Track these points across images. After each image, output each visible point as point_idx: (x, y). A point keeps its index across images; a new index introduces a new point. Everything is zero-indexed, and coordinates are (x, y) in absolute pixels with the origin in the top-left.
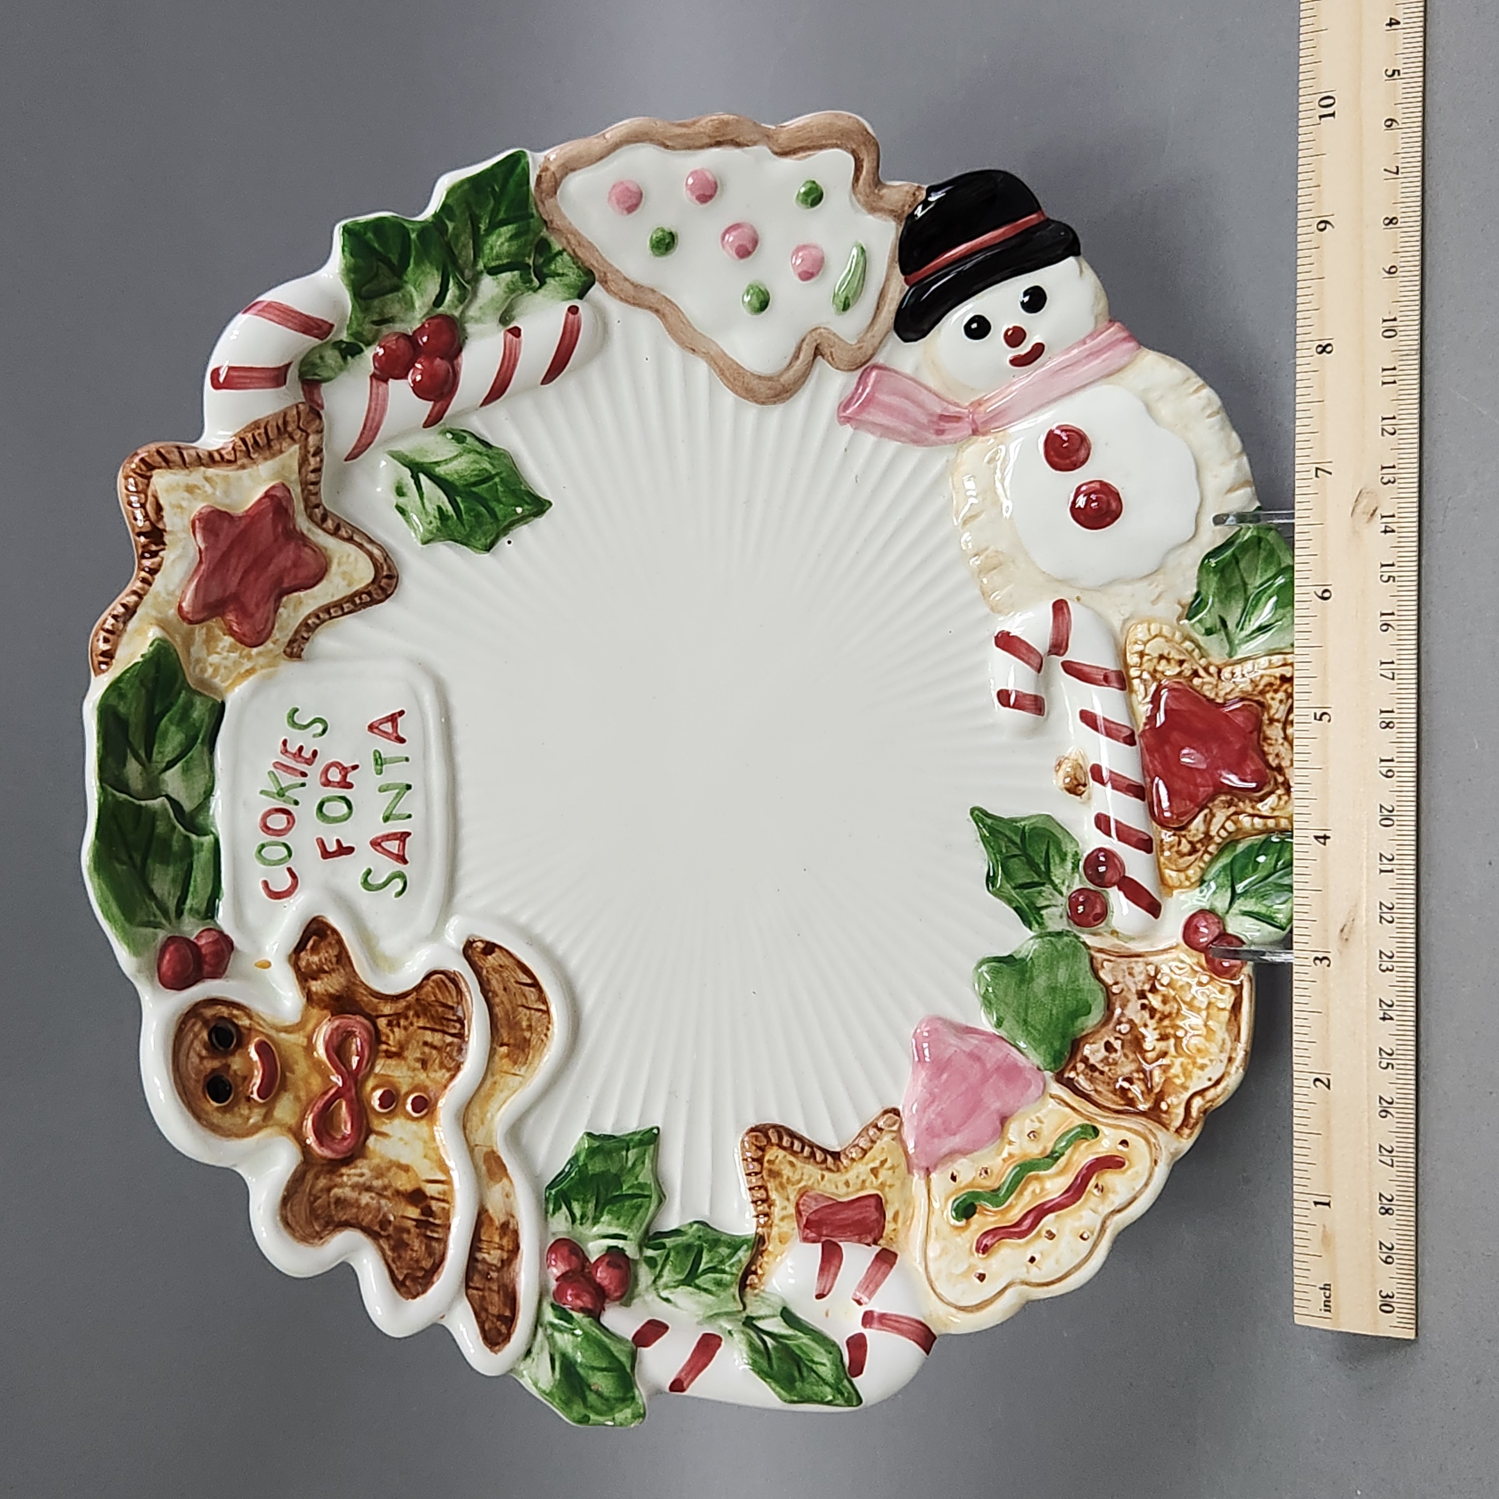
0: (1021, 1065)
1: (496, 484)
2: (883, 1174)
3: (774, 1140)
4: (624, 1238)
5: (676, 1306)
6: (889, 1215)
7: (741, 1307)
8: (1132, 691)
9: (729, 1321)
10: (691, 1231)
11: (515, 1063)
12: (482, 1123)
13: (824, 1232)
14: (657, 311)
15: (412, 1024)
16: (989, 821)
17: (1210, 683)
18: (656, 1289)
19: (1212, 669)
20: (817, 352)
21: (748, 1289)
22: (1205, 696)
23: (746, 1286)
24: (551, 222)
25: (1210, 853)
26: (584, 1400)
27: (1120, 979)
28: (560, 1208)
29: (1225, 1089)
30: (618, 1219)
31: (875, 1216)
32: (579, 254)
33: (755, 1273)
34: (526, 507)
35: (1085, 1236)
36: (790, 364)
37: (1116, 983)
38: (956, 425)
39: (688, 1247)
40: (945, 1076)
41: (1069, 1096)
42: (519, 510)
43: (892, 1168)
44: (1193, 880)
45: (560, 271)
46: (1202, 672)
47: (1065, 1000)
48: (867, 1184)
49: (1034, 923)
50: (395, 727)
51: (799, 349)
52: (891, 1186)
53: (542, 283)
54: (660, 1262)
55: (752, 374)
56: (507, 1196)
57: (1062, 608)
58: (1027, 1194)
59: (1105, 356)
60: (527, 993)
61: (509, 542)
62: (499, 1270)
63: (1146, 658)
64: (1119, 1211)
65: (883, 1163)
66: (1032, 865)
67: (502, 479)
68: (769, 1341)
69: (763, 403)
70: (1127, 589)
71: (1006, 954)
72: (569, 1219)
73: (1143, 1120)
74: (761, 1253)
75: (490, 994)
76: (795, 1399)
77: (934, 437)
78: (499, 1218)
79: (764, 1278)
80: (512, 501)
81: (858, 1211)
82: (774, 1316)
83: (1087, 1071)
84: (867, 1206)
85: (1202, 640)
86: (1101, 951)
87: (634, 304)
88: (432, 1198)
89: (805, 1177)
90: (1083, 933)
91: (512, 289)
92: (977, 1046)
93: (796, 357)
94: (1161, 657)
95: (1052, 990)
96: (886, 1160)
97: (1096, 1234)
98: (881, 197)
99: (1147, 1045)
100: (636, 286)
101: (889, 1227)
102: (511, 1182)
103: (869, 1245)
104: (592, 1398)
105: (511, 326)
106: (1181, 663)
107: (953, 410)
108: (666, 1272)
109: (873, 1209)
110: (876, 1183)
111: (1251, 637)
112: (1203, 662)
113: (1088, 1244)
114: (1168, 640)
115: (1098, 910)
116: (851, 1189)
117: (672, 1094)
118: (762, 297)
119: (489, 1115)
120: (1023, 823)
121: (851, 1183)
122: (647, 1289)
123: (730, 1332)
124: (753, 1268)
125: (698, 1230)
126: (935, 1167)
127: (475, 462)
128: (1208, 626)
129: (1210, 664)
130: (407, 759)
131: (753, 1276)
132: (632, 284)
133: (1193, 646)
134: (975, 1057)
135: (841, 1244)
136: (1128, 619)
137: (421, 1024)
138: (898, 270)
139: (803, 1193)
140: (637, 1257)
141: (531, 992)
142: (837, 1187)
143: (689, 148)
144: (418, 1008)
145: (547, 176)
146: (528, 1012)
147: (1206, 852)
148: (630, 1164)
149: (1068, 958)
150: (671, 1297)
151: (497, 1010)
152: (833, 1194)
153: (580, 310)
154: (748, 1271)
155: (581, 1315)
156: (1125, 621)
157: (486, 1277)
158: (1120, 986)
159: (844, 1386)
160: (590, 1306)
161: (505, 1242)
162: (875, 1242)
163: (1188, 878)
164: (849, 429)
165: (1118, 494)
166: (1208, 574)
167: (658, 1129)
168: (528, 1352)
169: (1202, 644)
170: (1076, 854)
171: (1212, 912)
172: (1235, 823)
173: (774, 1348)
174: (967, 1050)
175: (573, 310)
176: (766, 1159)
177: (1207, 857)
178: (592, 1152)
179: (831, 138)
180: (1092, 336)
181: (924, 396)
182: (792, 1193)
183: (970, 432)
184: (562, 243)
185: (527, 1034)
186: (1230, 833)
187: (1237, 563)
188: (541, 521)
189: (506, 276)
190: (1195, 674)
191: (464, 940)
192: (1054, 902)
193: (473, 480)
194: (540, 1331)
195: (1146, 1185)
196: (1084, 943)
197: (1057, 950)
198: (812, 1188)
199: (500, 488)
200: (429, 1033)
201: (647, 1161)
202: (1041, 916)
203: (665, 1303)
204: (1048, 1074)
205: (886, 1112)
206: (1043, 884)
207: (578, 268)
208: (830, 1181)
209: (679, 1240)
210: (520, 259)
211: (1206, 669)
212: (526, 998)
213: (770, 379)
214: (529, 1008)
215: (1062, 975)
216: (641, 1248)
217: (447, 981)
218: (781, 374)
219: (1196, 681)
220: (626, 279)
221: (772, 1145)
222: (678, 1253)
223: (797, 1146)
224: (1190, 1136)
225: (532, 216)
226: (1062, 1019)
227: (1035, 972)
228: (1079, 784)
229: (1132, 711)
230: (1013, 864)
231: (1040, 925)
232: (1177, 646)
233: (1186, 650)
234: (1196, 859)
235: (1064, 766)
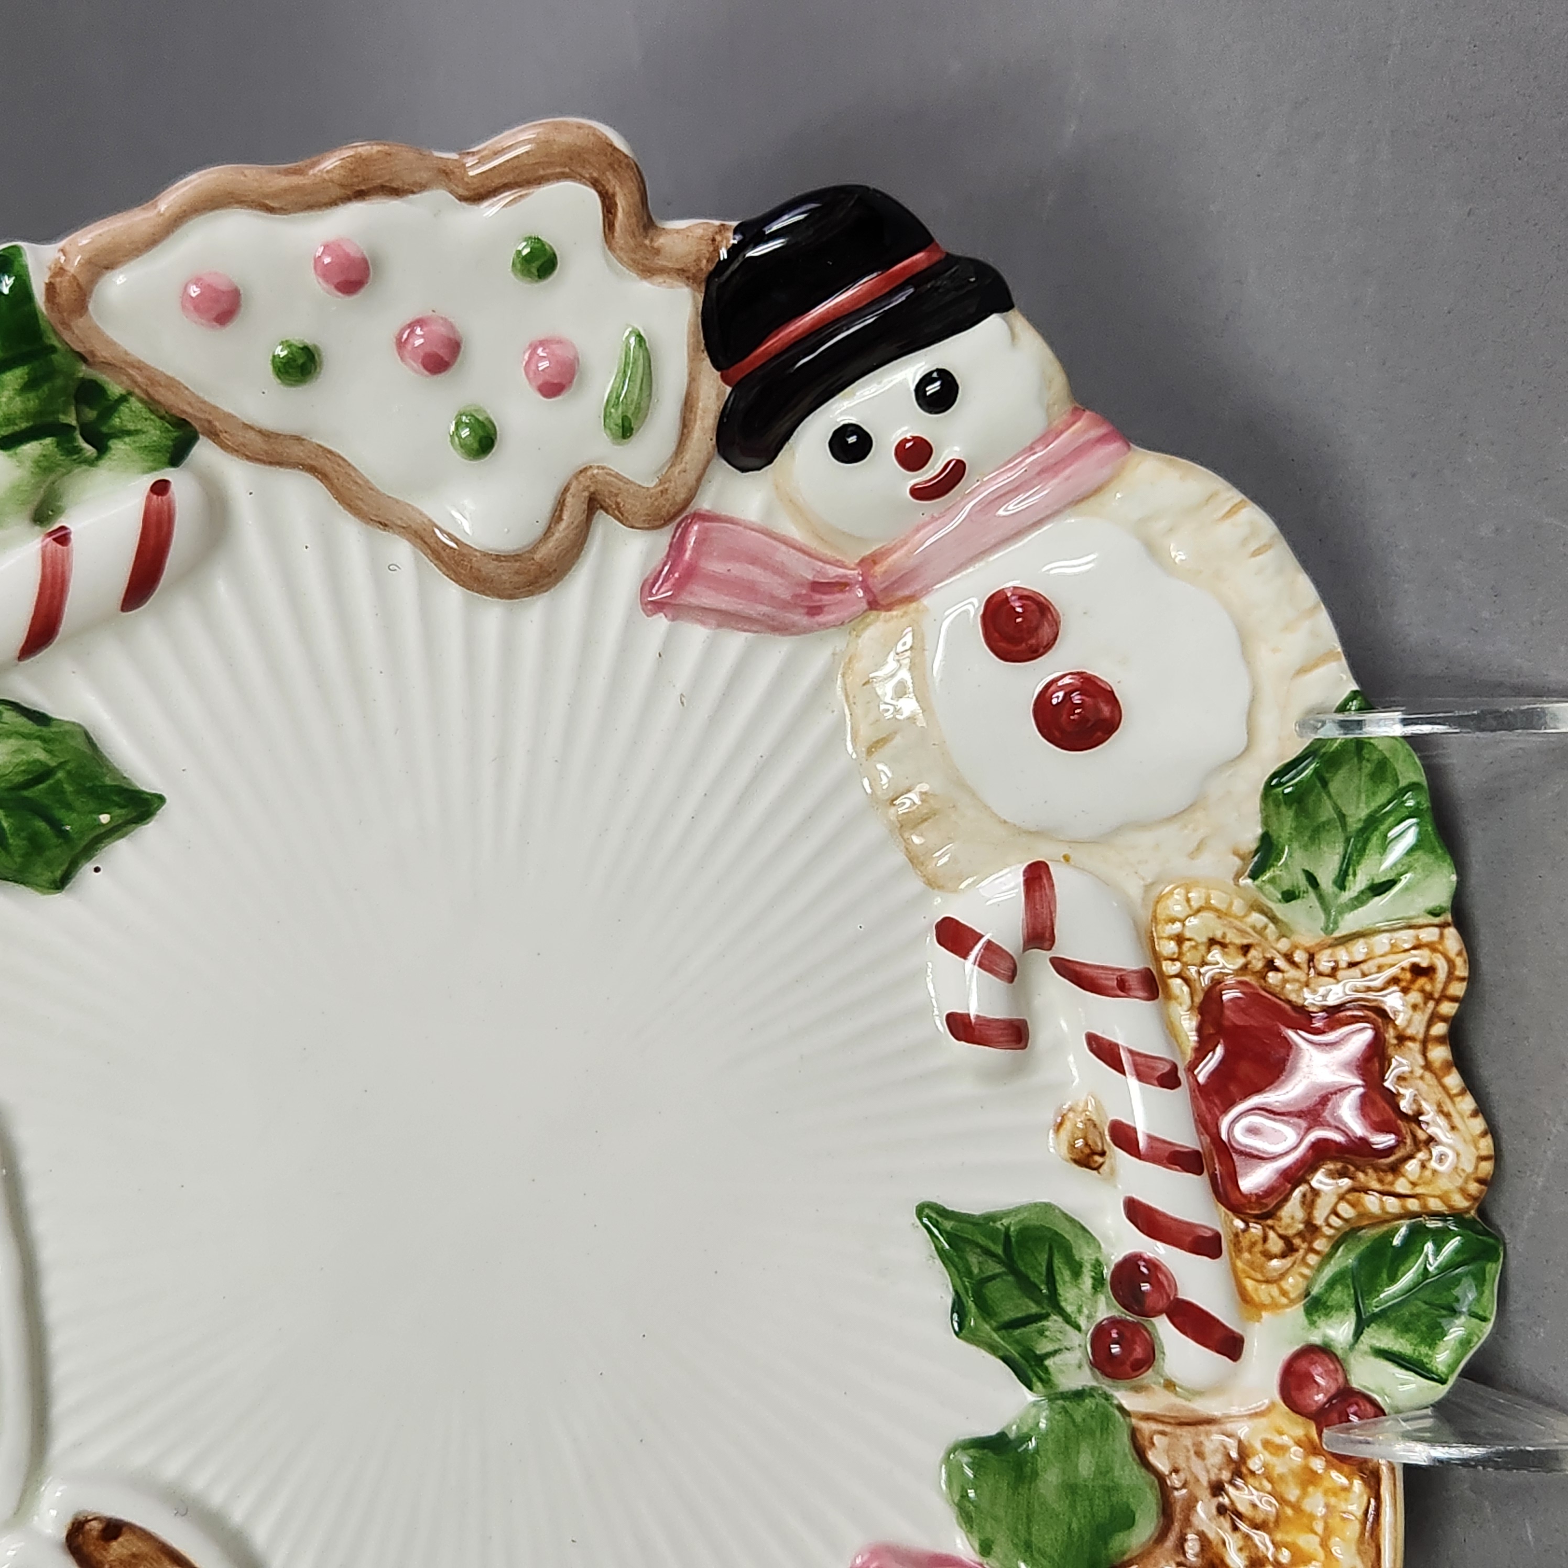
1: (59, 782)
8: (1168, 998)
14: (312, 469)
16: (948, 1225)
17: (1296, 980)
19: (1299, 956)
20: (594, 504)
22: (1289, 1002)
24: (92, 353)
25: (1317, 1252)
27: (1182, 1464)
32: (157, 397)
34: (118, 811)
36: (548, 532)
37: (1176, 1471)
38: (839, 596)
42: (105, 818)
44: (1293, 1296)
45: (131, 427)
46: (1280, 962)
47: (1091, 1506)
49: (1034, 1379)
51: (560, 505)
53: (102, 449)
55: (485, 554)
57: (1040, 877)
59: (1068, 472)
61: (97, 870)
63: (1187, 944)
66: (1027, 1287)
67: (69, 773)
69: (511, 597)
70: (1146, 839)
71: (993, 1431)
77: (805, 620)
80: (92, 805)
85: (1280, 909)
86: (1147, 1417)
87: (271, 463)
90: (1117, 1389)
91: (45, 467)
93: (557, 516)
94: (1212, 942)
95: (1071, 1489)
98: (657, 252)
100: (266, 435)
105: (56, 526)
106: (1245, 949)
107: (833, 572)
111: (1359, 901)
112: (1284, 945)
114: (1220, 914)
115: (1139, 1352)
118: (481, 433)
120: (1005, 1222)
127: (19, 751)
128: (1285, 888)
129: (1294, 948)
132: (260, 432)
133: (1264, 919)
136: (1152, 884)
138: (708, 362)
143: (310, 207)
145: (63, 283)
147: (1312, 1250)
149: (1092, 1433)
153: (173, 488)
156: (1148, 888)
158: (1182, 1475)
163: (1284, 1293)
164: (661, 622)
165: (1112, 692)
166: (1278, 806)
169: (1279, 915)
170: (1098, 1265)
171: (1325, 1349)
172: (1353, 1204)
175: (161, 488)
177: (1313, 1259)
179: (551, 164)
180: (1045, 438)
181: (783, 554)
183: (864, 605)
184: (121, 383)
186: (1348, 1221)
187: (1325, 784)
188: (149, 831)
189: (31, 449)
190: (1270, 965)
191: (67, 1521)
192: (1066, 1344)
193: (20, 779)
196: (1120, 1408)
197: (1074, 1422)
199: (68, 788)
202: (1046, 1370)
206: (1045, 1317)
207: (162, 418)
210: (50, 419)
211: (1289, 958)
213: (515, 557)
215: (1085, 1464)
218: (535, 548)
219: (1272, 977)
220: (251, 428)
225: (53, 349)
226: (1087, 1537)
227: (1040, 1463)
228: (1094, 1153)
229: (1170, 1030)
230: (994, 1291)
231: (1046, 1382)
232: (1237, 923)
233: (1254, 928)
234: (1294, 1263)
235: (1068, 1125)
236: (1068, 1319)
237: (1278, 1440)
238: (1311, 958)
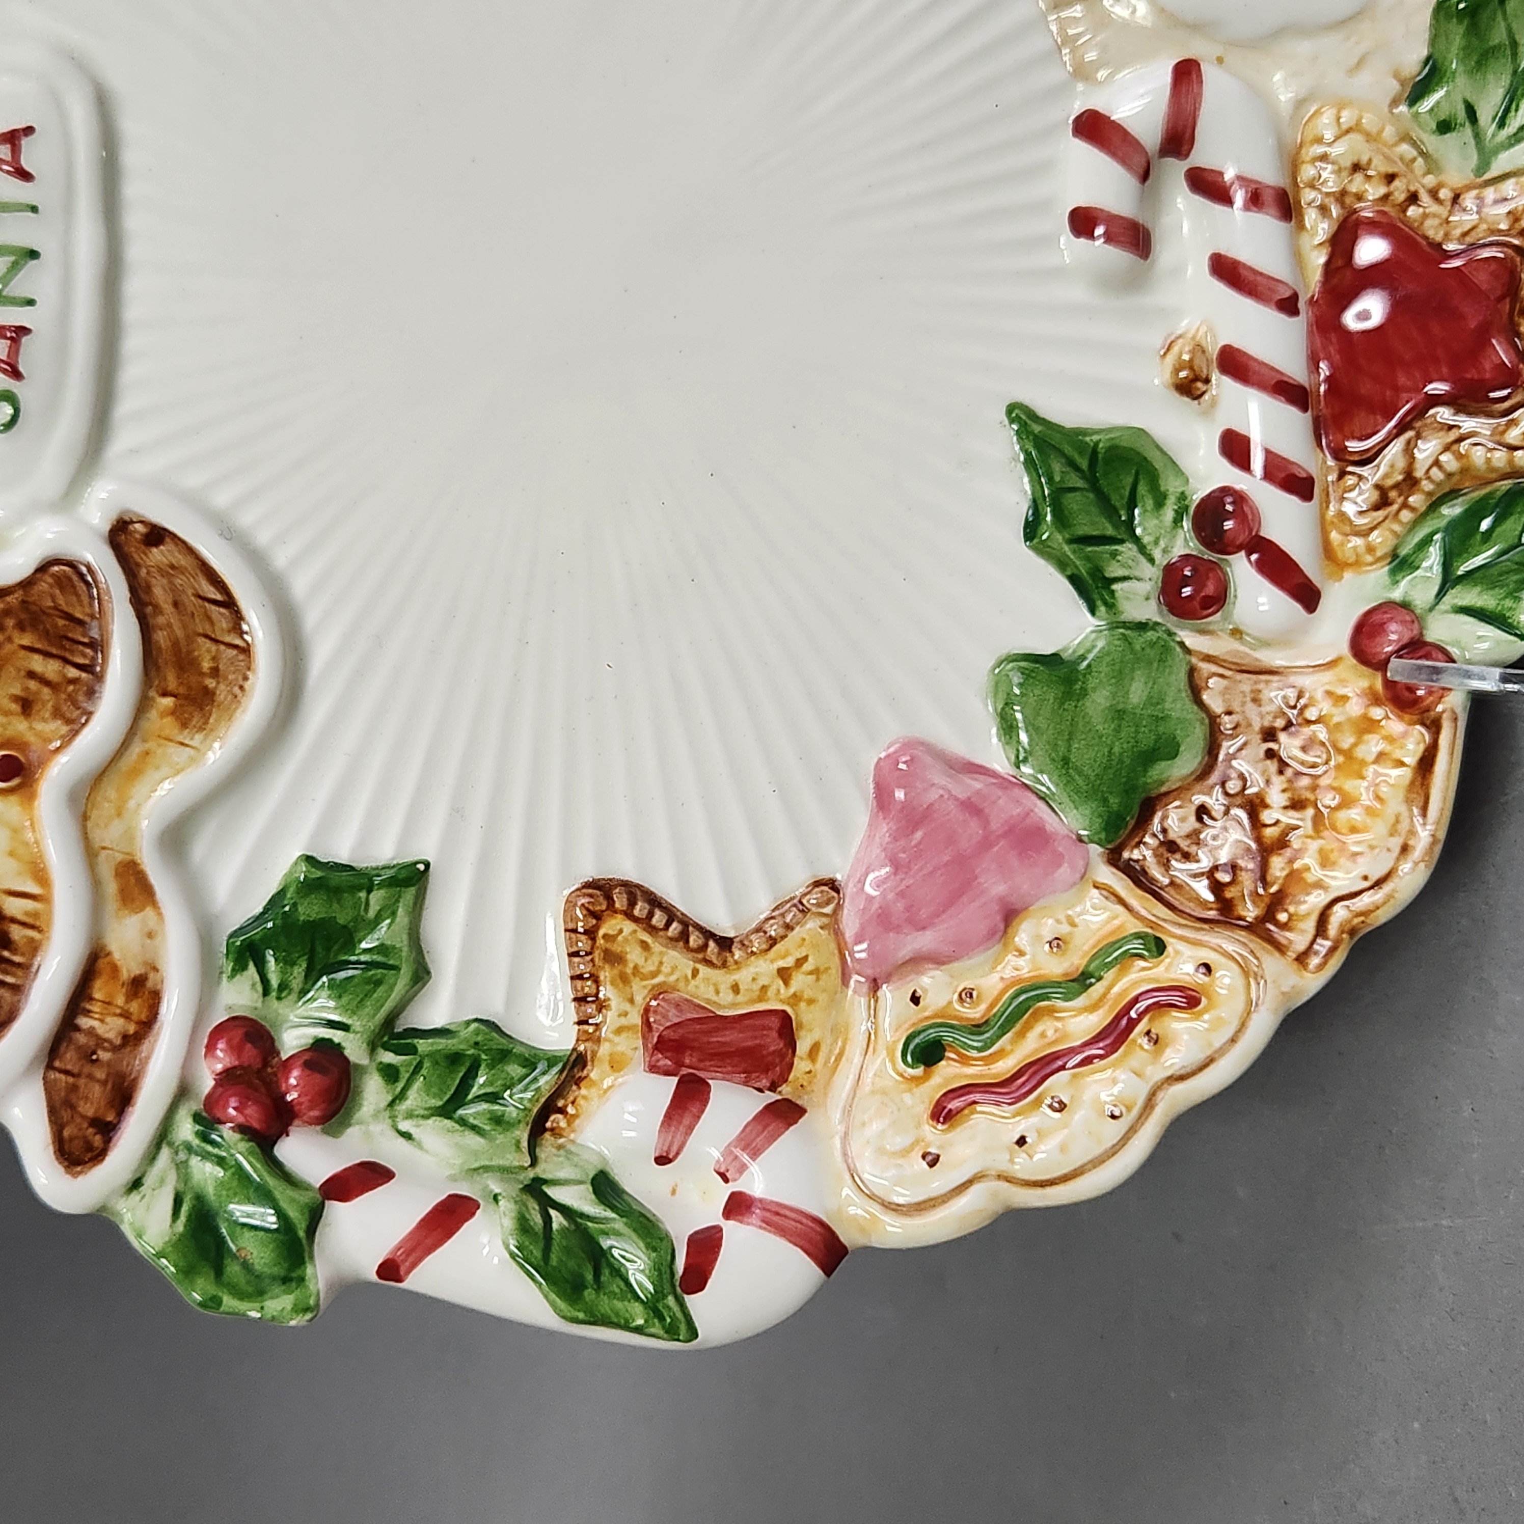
0: (1048, 828)
2: (799, 981)
3: (620, 902)
4: (344, 1027)
5: (420, 1146)
6: (803, 1046)
7: (527, 1162)
8: (1301, 226)
9: (502, 1180)
10: (464, 1034)
11: (184, 725)
12: (119, 815)
13: (687, 1061)
15: (9, 639)
16: (1037, 428)
17: (1435, 216)
18: (393, 1117)
19: (1444, 194)
21: (547, 1135)
22: (1426, 238)
23: (545, 1130)
25: (1413, 509)
26: (219, 1272)
27: (1236, 707)
28: (244, 968)
29: (1389, 897)
30: (340, 997)
31: (775, 1044)
33: (562, 1111)
35: (1117, 1113)
37: (1229, 713)
39: (454, 1058)
40: (919, 835)
41: (1127, 888)
43: (816, 972)
44: (1379, 553)
46: (1424, 197)
47: (1137, 732)
48: (771, 993)
49: (1099, 603)
50: (16, 151)
52: (811, 1002)
54: (404, 1076)
56: (150, 935)
57: (1190, 74)
58: (1032, 1037)
60: (215, 616)
62: (115, 1049)
63: (1329, 171)
64: (1182, 1078)
65: (800, 962)
66: (1105, 507)
68: (557, 1219)
70: (1306, 47)
71: (1048, 650)
72: (260, 988)
73: (1242, 935)
74: (578, 1082)
75: (149, 609)
76: (581, 1315)
78: (129, 968)
79: (577, 1122)
81: (749, 1034)
82: (581, 1182)
83: (1162, 850)
84: (764, 1028)
85: (1431, 142)
86: (1208, 658)
88: (13, 920)
89: (665, 969)
90: (1183, 628)
92: (978, 792)
94: (1356, 167)
95: (1119, 714)
96: (806, 958)
97: (1135, 1112)
99: (1267, 816)
101: (801, 1066)
102: (160, 914)
103: (760, 1090)
104: (233, 1269)
106: (1390, 178)
108: (412, 1093)
109: (774, 1034)
110: (785, 993)
111: (1515, 141)
112: (1430, 181)
113: (1120, 1127)
114: (1370, 137)
115: (1210, 589)
116: (740, 998)
117: (457, 812)
119: (132, 804)
120: (1095, 438)
121: (742, 987)
122: (376, 1115)
123: (495, 1198)
124: (560, 1103)
125: (477, 1032)
126: (888, 979)
128: (1444, 118)
129: (1440, 185)
130: (34, 209)
131: (560, 1116)
133: (1414, 153)
134: (972, 807)
135: (710, 1082)
136: (1306, 99)
137: (26, 641)
139: (659, 992)
140: (365, 1061)
141: (219, 614)
142: (717, 992)
144: (23, 616)
146: (214, 648)
147: (1405, 505)
148: (371, 914)
149: (1150, 663)
150: (412, 1131)
151: (161, 637)
152: (708, 1001)
154: (550, 1107)
155: (238, 1136)
156: (1299, 104)
157: (88, 1056)
158: (1235, 718)
159: (669, 1308)
160: (256, 1125)
161: (134, 1007)
162: (773, 1088)
163: (1370, 549)
166: (1448, 23)
167: (427, 865)
168: (136, 1184)
169: (1430, 148)
170: (1183, 497)
171: (1405, 606)
172: (1459, 456)
173: (563, 1230)
174: (962, 796)
176: (601, 932)
177: (1406, 516)
178: (308, 887)
182: (640, 991)
185: (211, 683)
186: (1449, 475)
187: (1502, 2)
190: (1413, 199)
191: (113, 517)
192: (1137, 573)
194: (165, 1153)
195: (1233, 1040)
196: (1182, 644)
197: (1132, 651)
198: (675, 989)
200: (36, 657)
201: (400, 912)
202: (1112, 595)
203: (401, 1140)
204: (1096, 850)
205: (817, 884)
206: (1121, 542)
208: (706, 980)
209: (442, 1043)
211: (1434, 194)
212: (212, 623)
214: (216, 641)
215: (1137, 692)
216: (373, 1047)
217: (75, 578)
219: (1412, 211)
221: (616, 912)
222: (436, 1063)
223: (659, 918)
224: (1321, 967)
226: (1128, 761)
227: (1092, 683)
228: (1196, 379)
229: (1297, 258)
230: (1073, 502)
231: (1111, 606)
232: (1386, 150)
233: (1402, 159)
234: (1386, 518)
235: (1176, 349)
236: (1142, 549)
237: (1341, 691)
238: (1456, 199)
